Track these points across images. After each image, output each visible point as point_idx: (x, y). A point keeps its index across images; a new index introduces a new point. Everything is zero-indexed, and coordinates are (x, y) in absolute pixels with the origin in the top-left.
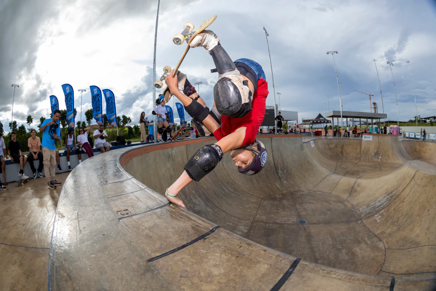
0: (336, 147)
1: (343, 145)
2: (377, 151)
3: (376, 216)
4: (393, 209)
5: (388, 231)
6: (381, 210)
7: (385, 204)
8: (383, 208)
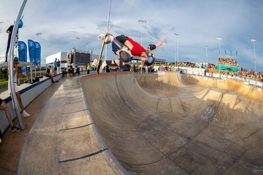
0: (141, 79)
1: (145, 77)
2: (169, 80)
3: (214, 119)
4: (220, 113)
5: (226, 124)
6: (214, 115)
7: (213, 112)
8: (215, 114)
